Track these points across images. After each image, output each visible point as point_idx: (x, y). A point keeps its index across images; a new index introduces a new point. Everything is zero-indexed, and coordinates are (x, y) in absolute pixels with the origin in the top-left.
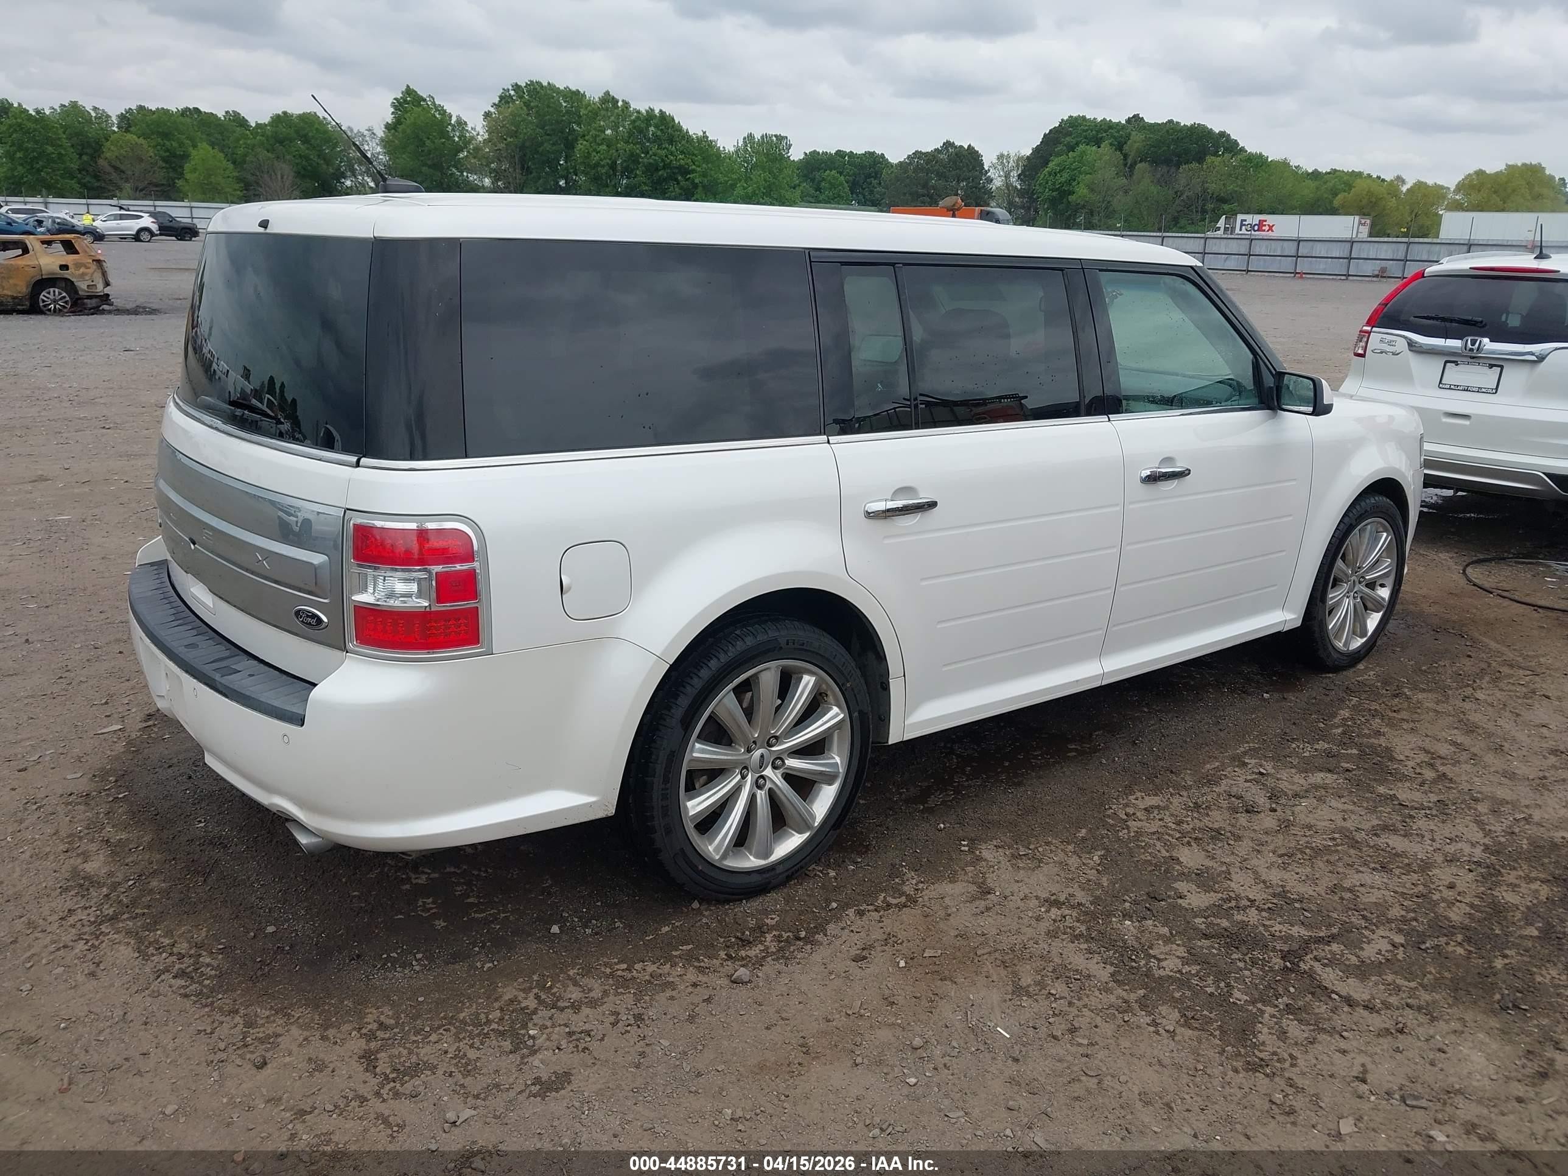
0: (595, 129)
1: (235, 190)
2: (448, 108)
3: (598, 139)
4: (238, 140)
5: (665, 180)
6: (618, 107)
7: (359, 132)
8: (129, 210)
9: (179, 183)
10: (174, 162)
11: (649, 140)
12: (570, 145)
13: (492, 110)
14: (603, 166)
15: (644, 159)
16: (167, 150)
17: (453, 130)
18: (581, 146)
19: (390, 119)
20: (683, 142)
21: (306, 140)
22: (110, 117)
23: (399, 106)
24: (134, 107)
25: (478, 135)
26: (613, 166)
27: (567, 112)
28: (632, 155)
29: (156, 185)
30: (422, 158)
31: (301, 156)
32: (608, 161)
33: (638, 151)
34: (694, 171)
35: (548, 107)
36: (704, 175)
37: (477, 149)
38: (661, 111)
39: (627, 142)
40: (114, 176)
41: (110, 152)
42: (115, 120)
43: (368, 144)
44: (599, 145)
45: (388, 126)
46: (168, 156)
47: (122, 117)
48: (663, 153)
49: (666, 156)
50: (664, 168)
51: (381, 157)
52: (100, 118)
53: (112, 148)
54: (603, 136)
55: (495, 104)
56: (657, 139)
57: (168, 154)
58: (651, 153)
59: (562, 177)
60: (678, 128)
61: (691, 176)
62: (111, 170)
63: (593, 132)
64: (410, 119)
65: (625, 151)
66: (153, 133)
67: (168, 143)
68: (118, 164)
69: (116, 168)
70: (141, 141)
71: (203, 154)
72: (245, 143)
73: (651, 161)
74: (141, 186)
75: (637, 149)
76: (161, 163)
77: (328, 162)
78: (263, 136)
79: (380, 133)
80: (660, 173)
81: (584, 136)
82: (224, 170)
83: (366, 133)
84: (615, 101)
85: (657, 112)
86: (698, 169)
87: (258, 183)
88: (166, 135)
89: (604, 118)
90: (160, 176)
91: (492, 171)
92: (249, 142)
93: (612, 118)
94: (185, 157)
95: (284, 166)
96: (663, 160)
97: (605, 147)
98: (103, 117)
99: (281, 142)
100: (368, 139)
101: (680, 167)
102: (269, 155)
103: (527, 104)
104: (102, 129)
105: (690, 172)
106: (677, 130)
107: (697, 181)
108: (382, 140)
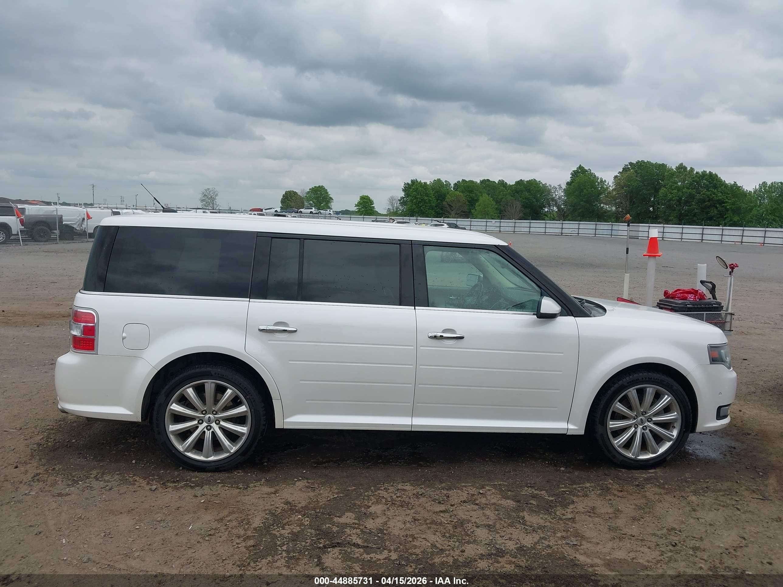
0: (672, 182)
1: (495, 213)
2: (597, 174)
3: (673, 187)
4: (500, 192)
5: (709, 207)
6: (687, 171)
7: (554, 186)
8: (440, 222)
9: (473, 211)
10: (472, 202)
11: (701, 187)
12: (657, 191)
13: (618, 175)
14: (674, 200)
15: (698, 196)
16: (471, 198)
17: (598, 185)
18: (662, 191)
19: (569, 180)
20: (723, 187)
21: (529, 191)
22: (451, 184)
23: (575, 174)
24: (461, 180)
25: (610, 186)
26: (679, 200)
27: (657, 174)
28: (690, 194)
29: (464, 212)
30: (581, 198)
31: (526, 198)
32: (677, 198)
33: (694, 193)
34: (727, 202)
35: (647, 172)
36: (733, 204)
37: (609, 193)
38: (710, 172)
39: (688, 188)
40: (448, 209)
41: (448, 199)
42: (452, 185)
43: (558, 192)
44: (673, 190)
45: (568, 184)
46: (471, 200)
47: (455, 184)
48: (709, 193)
49: (711, 195)
50: (709, 201)
51: (563, 197)
52: (447, 185)
53: (449, 197)
54: (676, 185)
55: (620, 172)
56: (707, 187)
57: (471, 199)
58: (701, 193)
59: (651, 206)
60: (720, 180)
61: (725, 205)
62: (447, 206)
63: (670, 184)
64: (578, 179)
65: (687, 193)
66: (466, 191)
67: (471, 195)
68: (450, 204)
69: (450, 205)
70: (461, 194)
71: (485, 199)
72: (503, 193)
73: (701, 197)
74: (458, 212)
75: (694, 192)
76: (467, 203)
77: (537, 201)
78: (511, 190)
79: (564, 187)
80: (706, 203)
81: (665, 186)
82: (492, 205)
83: (557, 187)
84: (685, 168)
85: (708, 172)
86: (730, 201)
87: (505, 210)
88: (471, 192)
89: (677, 177)
90: (466, 208)
91: (616, 204)
92: (504, 193)
93: (682, 177)
94: (477, 200)
95: (517, 202)
96: (708, 197)
97: (676, 191)
98: (448, 184)
99: (517, 192)
100: (558, 190)
101: (719, 200)
102: (512, 198)
103: (636, 172)
104: (447, 189)
105: (724, 203)
106: (719, 182)
107: (728, 207)
108: (564, 190)
